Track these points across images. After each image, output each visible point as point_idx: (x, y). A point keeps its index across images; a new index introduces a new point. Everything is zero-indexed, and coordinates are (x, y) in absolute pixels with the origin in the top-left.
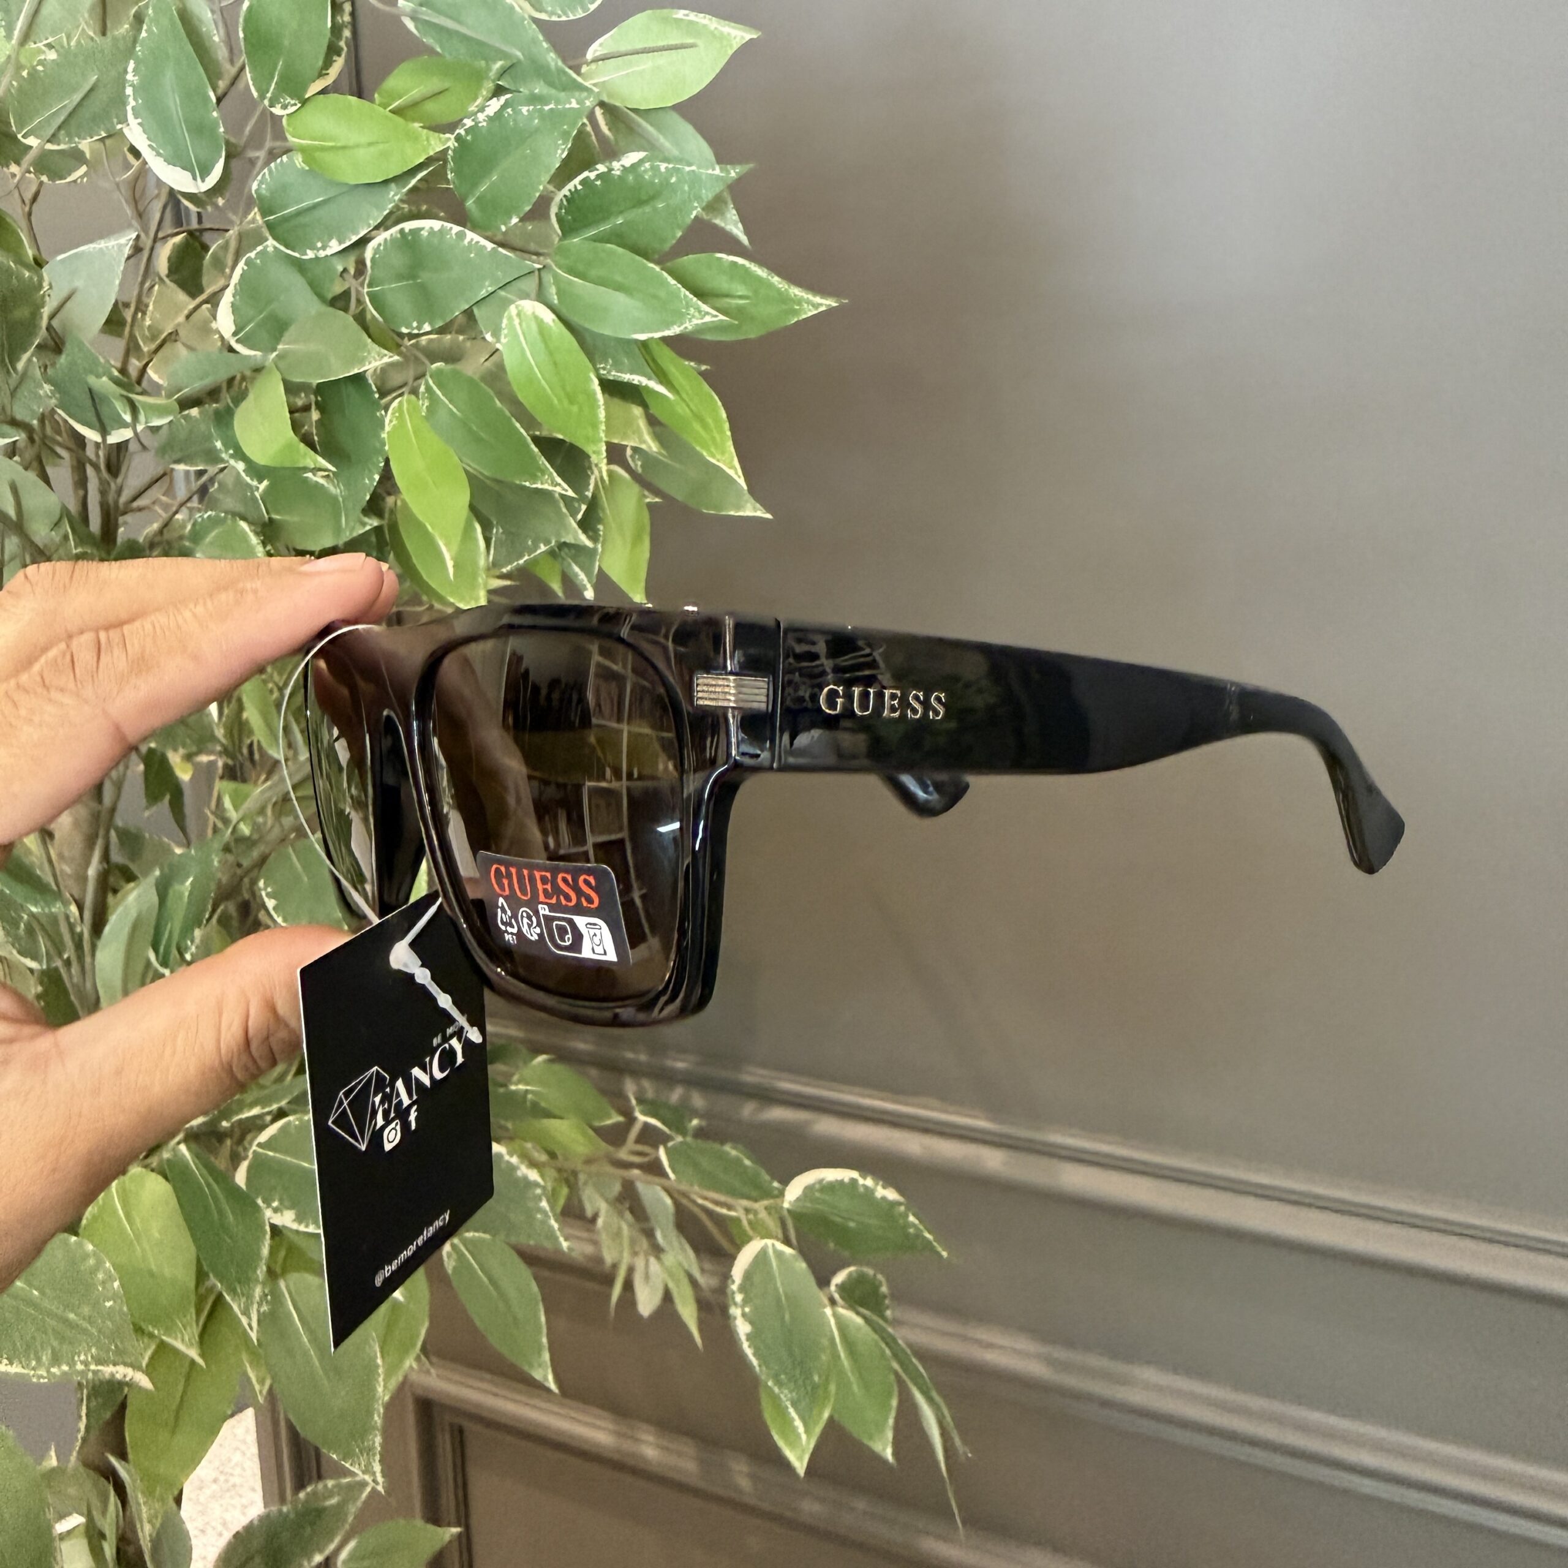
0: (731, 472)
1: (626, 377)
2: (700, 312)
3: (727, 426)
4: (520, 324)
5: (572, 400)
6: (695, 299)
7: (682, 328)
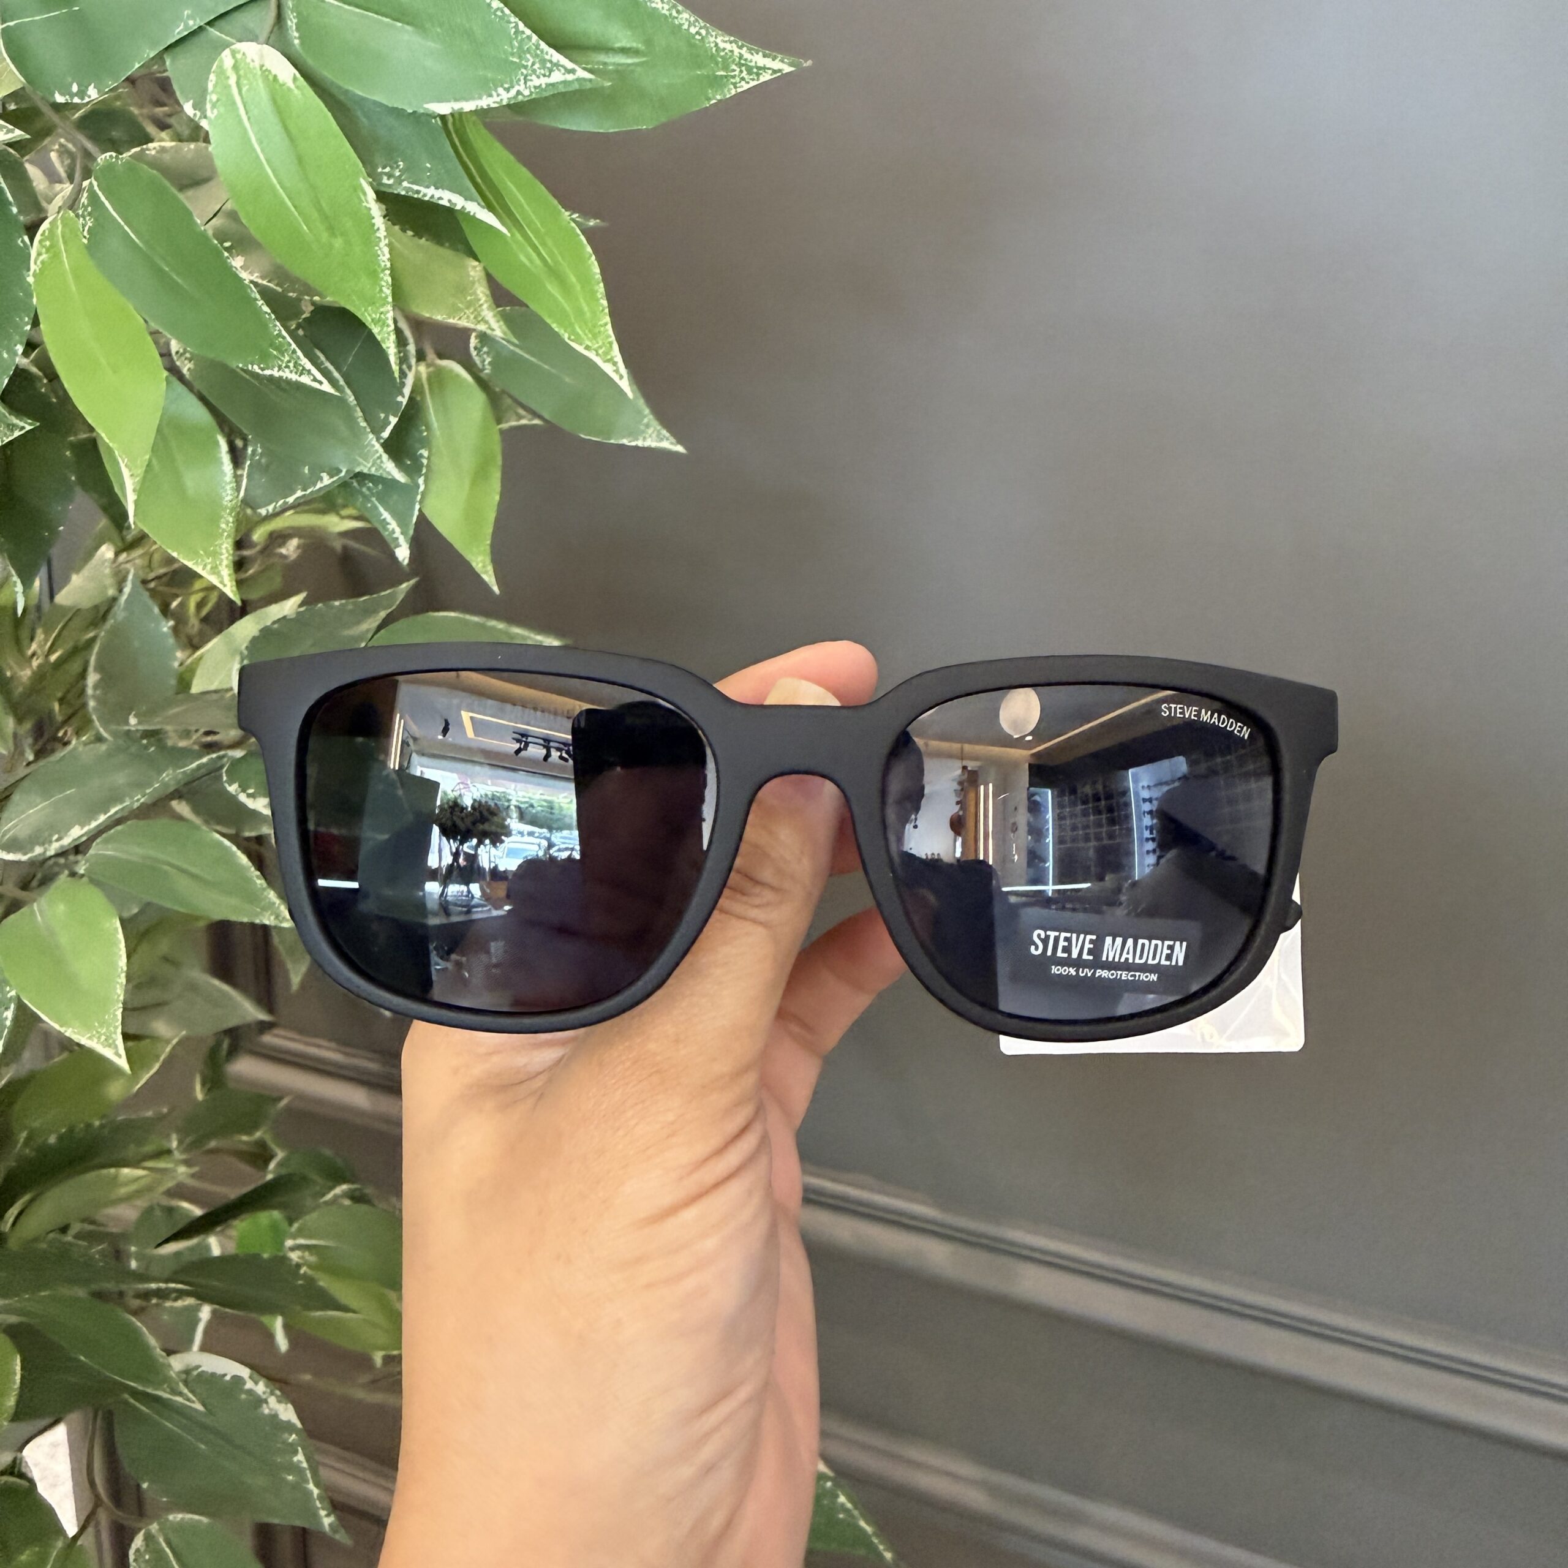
0: (608, 368)
1: (429, 193)
2: (543, 62)
3: (601, 288)
4: (238, 84)
5: (331, 230)
6: (535, 38)
7: (513, 92)
